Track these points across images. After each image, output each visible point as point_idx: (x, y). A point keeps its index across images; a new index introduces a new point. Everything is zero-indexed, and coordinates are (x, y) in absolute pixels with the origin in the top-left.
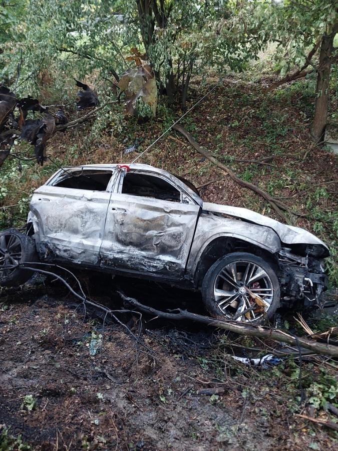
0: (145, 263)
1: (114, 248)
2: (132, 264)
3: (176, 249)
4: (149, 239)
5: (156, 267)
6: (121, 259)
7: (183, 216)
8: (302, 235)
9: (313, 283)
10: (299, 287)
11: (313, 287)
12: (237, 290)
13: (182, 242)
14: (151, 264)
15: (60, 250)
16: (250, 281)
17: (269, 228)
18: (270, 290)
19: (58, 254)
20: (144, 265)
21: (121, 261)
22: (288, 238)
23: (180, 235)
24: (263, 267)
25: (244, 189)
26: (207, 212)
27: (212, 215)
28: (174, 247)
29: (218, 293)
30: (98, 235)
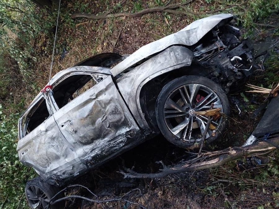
0: (113, 145)
1: (86, 151)
2: (106, 152)
3: (123, 120)
4: (101, 127)
5: (122, 142)
6: (97, 155)
7: (107, 93)
8: (200, 28)
9: (240, 56)
10: (232, 70)
11: (243, 59)
12: (188, 116)
13: (122, 112)
14: (118, 142)
15: (60, 175)
16: (191, 101)
17: (171, 47)
18: (212, 94)
19: (62, 178)
20: (114, 147)
21: (98, 156)
22: (193, 39)
23: (116, 108)
24: (192, 82)
25: (142, 17)
26: (120, 75)
27: (124, 74)
28: (120, 120)
29: (176, 131)
30: (70, 150)
